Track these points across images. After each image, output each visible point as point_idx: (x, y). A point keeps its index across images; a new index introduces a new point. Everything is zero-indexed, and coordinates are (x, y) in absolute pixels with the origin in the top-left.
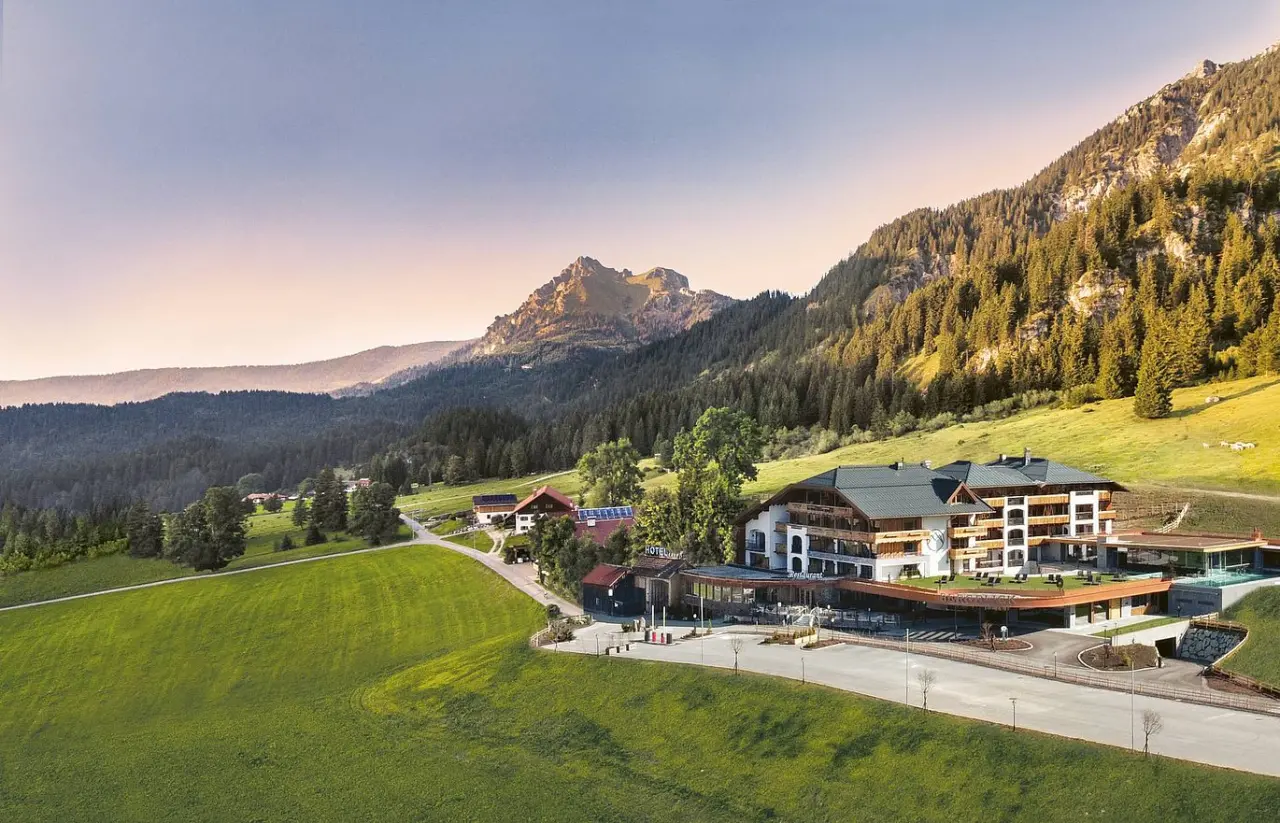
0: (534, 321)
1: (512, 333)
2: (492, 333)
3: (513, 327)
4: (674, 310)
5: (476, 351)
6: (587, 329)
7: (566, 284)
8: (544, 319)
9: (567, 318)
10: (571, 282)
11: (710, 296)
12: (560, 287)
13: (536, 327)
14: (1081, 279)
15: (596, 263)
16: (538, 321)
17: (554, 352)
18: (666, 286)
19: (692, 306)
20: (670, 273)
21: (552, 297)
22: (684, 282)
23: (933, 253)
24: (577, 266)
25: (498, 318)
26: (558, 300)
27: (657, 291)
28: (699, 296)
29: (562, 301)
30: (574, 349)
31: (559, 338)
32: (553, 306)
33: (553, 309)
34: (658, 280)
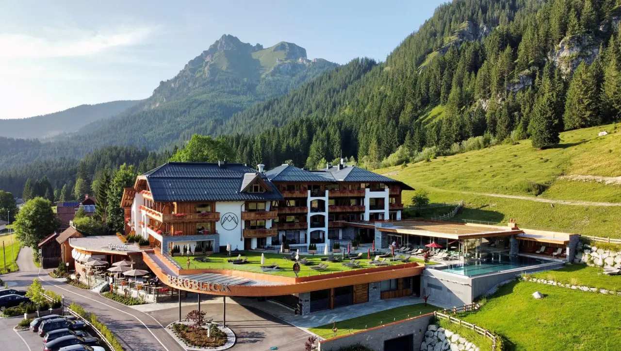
0: (187, 84)
1: (171, 94)
2: (158, 95)
3: (173, 89)
4: (293, 75)
5: (146, 108)
6: (225, 90)
7: (212, 56)
8: (195, 83)
9: (212, 82)
10: (217, 54)
11: (322, 64)
12: (208, 59)
13: (189, 89)
14: (561, 43)
15: (236, 39)
16: (190, 85)
17: (199, 108)
18: (289, 56)
19: (307, 71)
20: (292, 46)
21: (201, 66)
22: (303, 52)
23: (481, 26)
24: (221, 42)
25: (162, 83)
26: (206, 69)
27: (281, 61)
28: (314, 63)
29: (208, 69)
30: (214, 105)
31: (203, 97)
32: (202, 73)
33: (201, 76)
34: (283, 52)
